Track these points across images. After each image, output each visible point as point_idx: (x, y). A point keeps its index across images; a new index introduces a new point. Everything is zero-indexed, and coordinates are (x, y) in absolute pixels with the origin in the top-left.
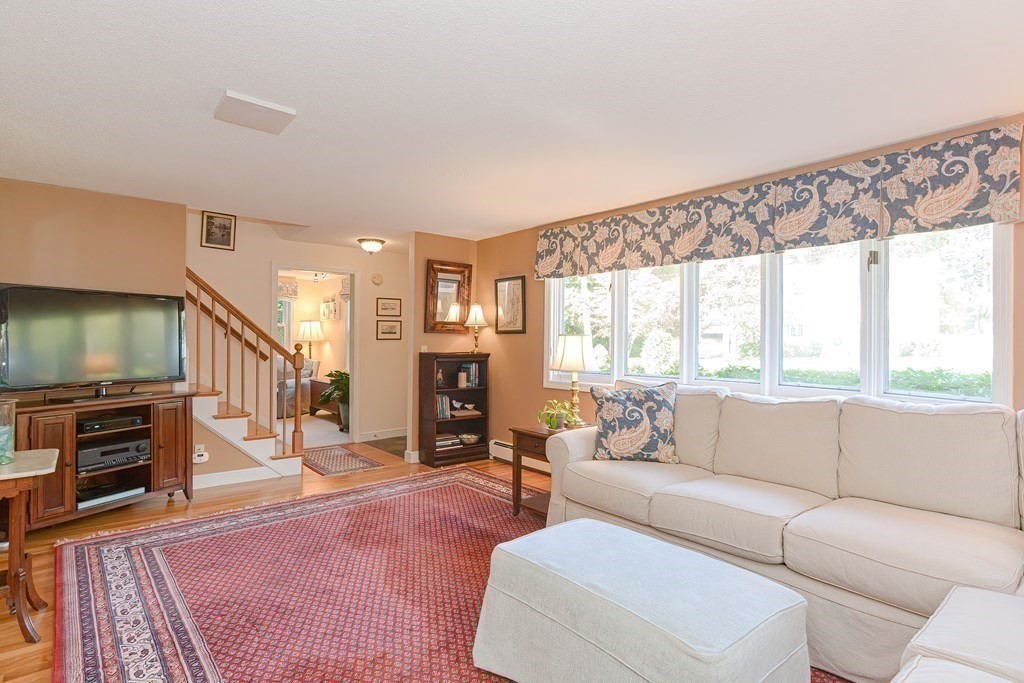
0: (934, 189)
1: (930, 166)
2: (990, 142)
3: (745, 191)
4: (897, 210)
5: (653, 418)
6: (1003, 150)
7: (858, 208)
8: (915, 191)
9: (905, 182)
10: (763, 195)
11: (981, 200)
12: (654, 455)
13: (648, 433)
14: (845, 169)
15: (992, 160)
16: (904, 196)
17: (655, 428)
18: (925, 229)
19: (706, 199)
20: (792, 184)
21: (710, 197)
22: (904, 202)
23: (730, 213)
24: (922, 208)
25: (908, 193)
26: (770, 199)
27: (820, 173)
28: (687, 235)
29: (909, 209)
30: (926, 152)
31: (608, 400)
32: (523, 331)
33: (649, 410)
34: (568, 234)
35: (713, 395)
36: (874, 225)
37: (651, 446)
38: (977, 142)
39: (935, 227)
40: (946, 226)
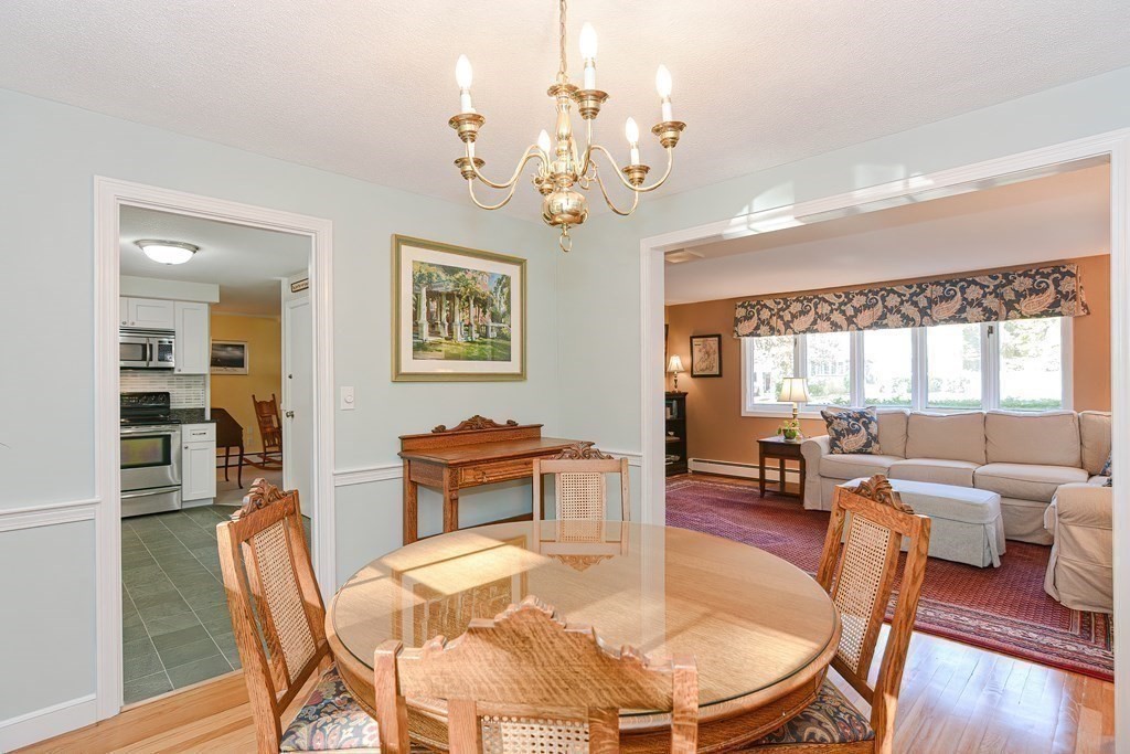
0: (1031, 295)
1: (1028, 282)
2: (1060, 273)
3: (910, 287)
4: (1010, 306)
5: (867, 428)
6: (1068, 278)
7: (986, 303)
8: (1020, 295)
9: (1014, 290)
10: (923, 291)
11: (1056, 304)
12: (869, 450)
13: (865, 437)
14: (977, 279)
15: (1062, 283)
16: (1014, 298)
17: (869, 434)
18: (1025, 317)
19: (881, 290)
20: (943, 285)
21: (886, 288)
22: (1013, 301)
23: (899, 300)
24: (1023, 305)
25: (1016, 296)
26: (928, 293)
27: (961, 280)
28: (867, 312)
29: (1016, 305)
30: (1025, 274)
31: (836, 418)
32: (720, 375)
33: (864, 423)
34: (765, 306)
35: (903, 413)
36: (996, 314)
37: (868, 444)
38: (1054, 272)
39: (1031, 316)
40: (1037, 316)
